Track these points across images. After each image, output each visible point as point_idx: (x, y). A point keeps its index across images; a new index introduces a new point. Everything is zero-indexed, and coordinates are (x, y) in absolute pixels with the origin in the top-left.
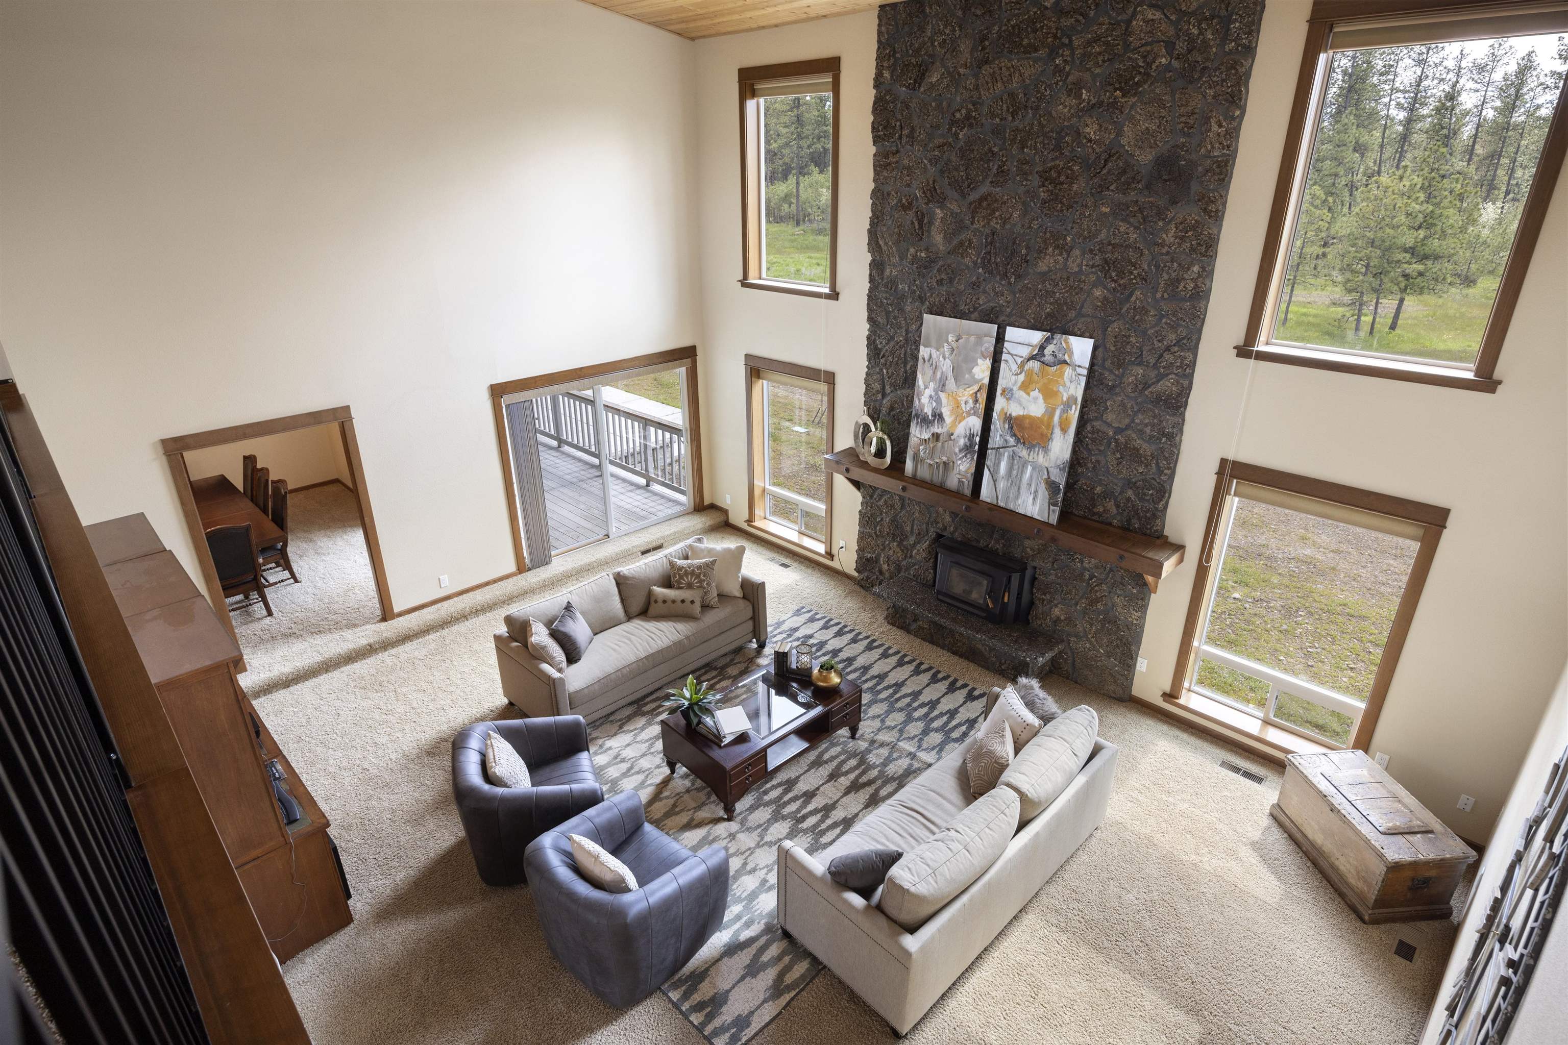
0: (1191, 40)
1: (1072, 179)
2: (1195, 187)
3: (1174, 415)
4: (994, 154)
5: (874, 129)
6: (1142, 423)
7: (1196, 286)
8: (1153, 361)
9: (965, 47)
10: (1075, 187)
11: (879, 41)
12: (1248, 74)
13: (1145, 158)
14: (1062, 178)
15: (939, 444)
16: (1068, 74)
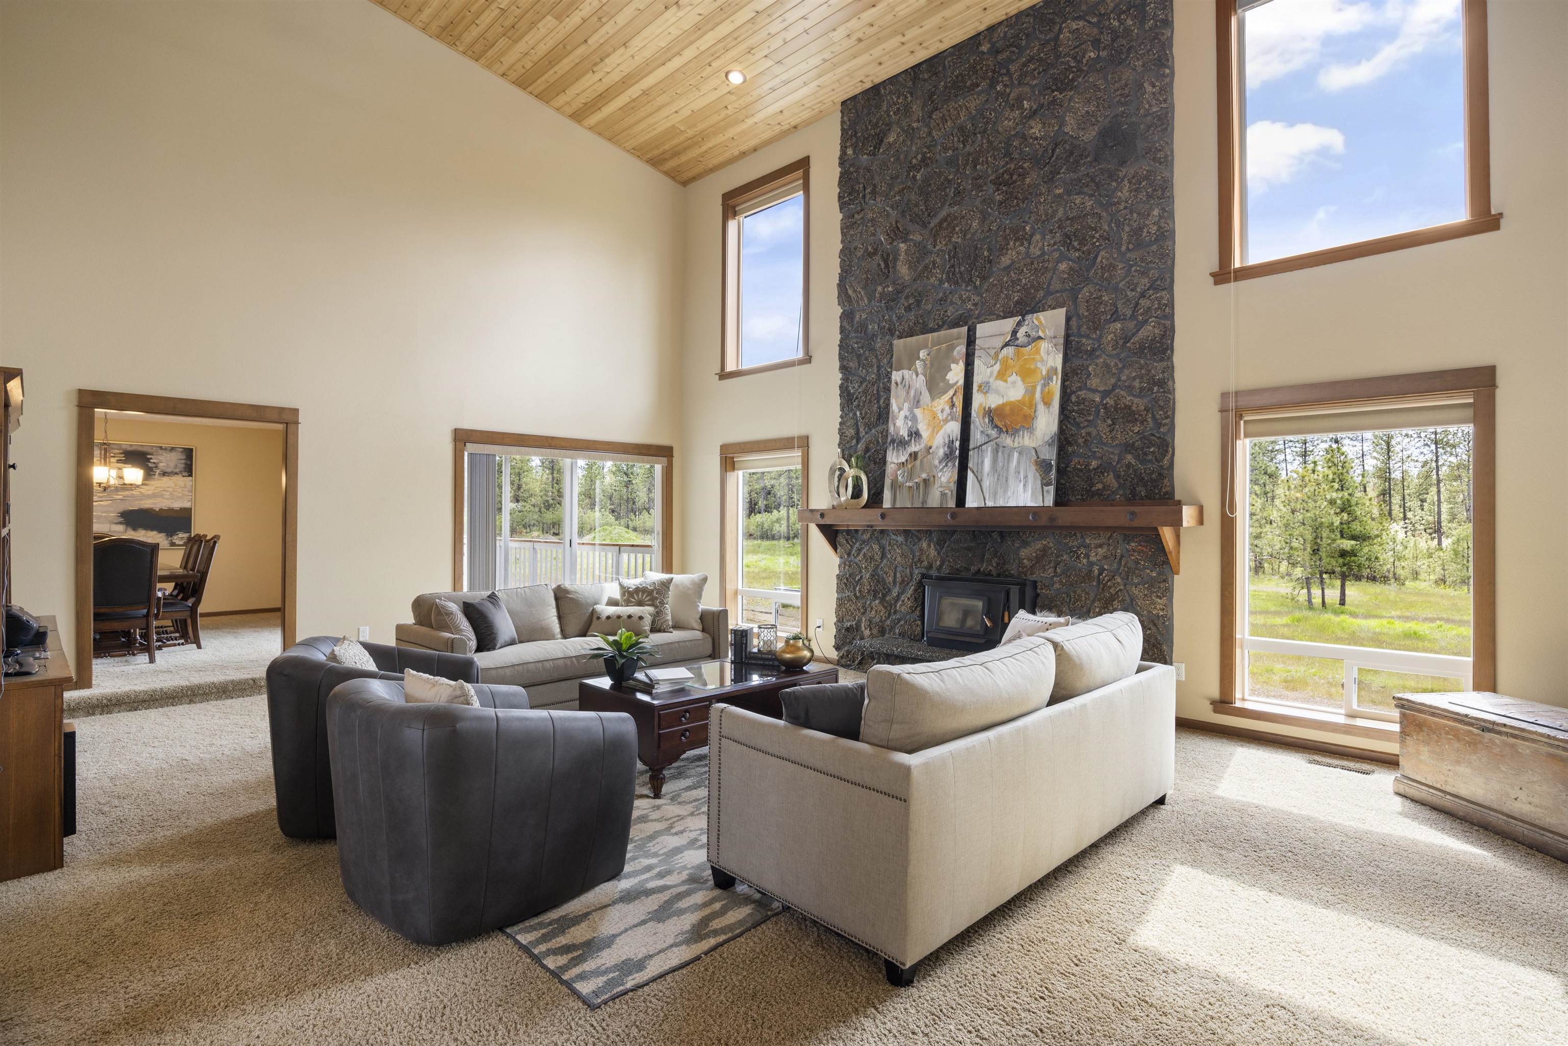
0: (1113, 31)
1: (1023, 176)
2: (1141, 145)
3: (1162, 360)
4: (949, 181)
5: (840, 197)
6: (1129, 377)
7: (1160, 227)
8: (1129, 313)
9: (917, 109)
10: (1028, 181)
11: (843, 130)
12: (1170, 39)
13: (1089, 135)
14: (1015, 177)
15: (918, 462)
16: (1009, 94)
